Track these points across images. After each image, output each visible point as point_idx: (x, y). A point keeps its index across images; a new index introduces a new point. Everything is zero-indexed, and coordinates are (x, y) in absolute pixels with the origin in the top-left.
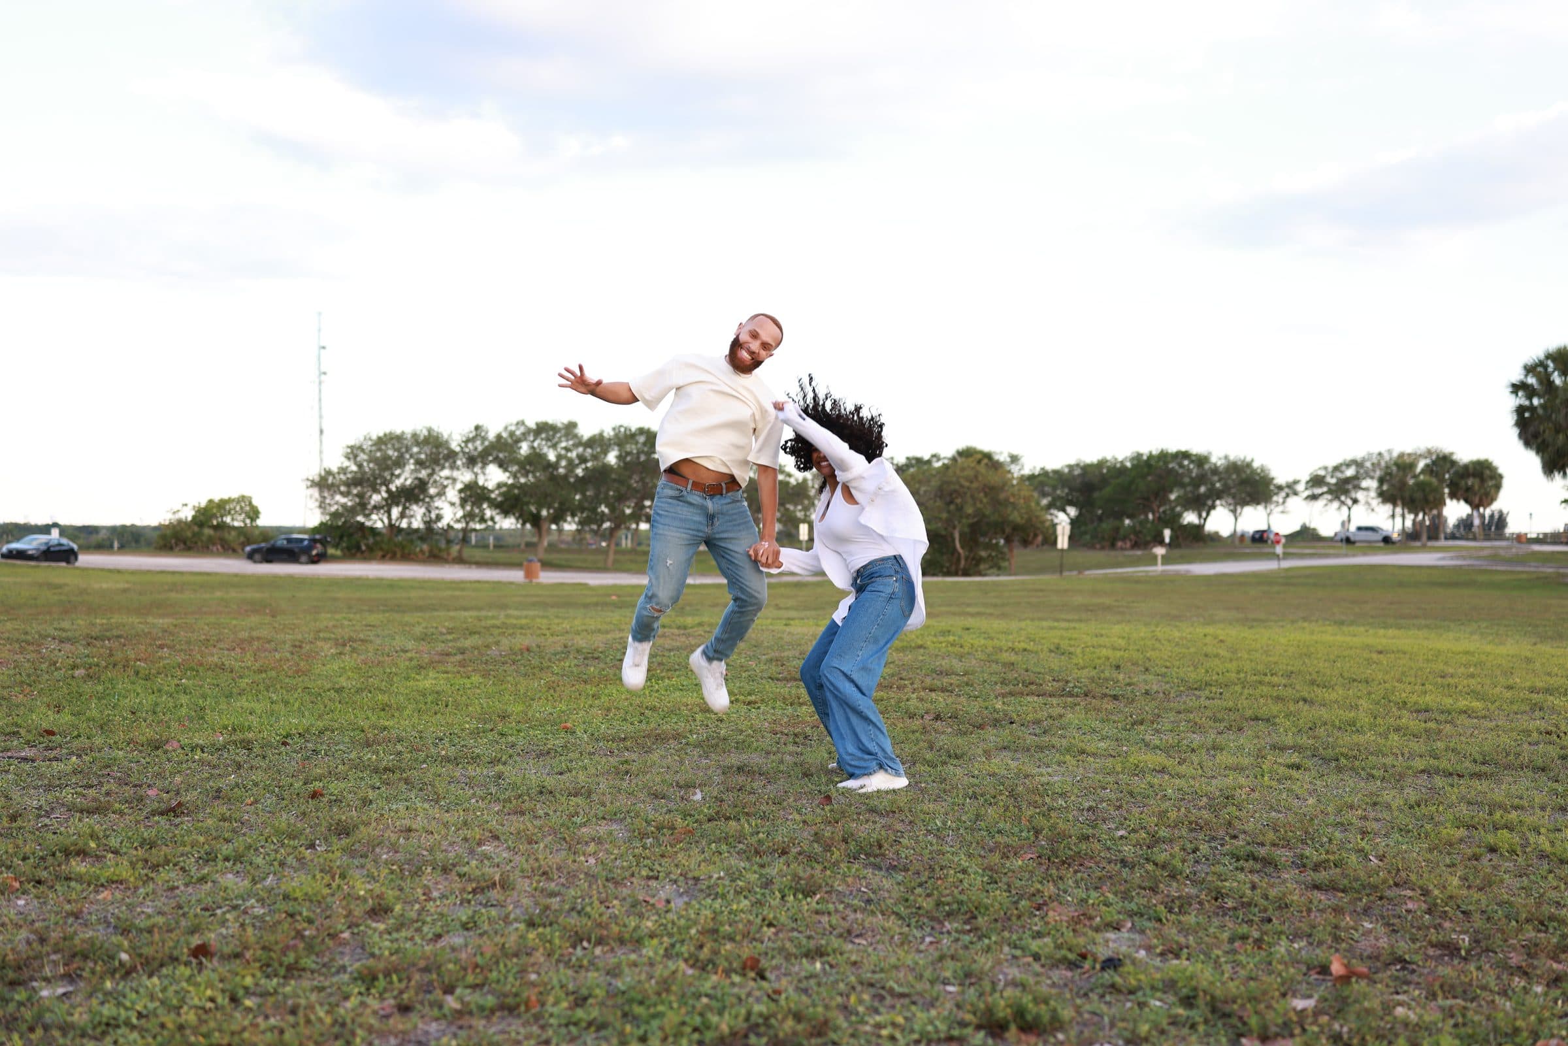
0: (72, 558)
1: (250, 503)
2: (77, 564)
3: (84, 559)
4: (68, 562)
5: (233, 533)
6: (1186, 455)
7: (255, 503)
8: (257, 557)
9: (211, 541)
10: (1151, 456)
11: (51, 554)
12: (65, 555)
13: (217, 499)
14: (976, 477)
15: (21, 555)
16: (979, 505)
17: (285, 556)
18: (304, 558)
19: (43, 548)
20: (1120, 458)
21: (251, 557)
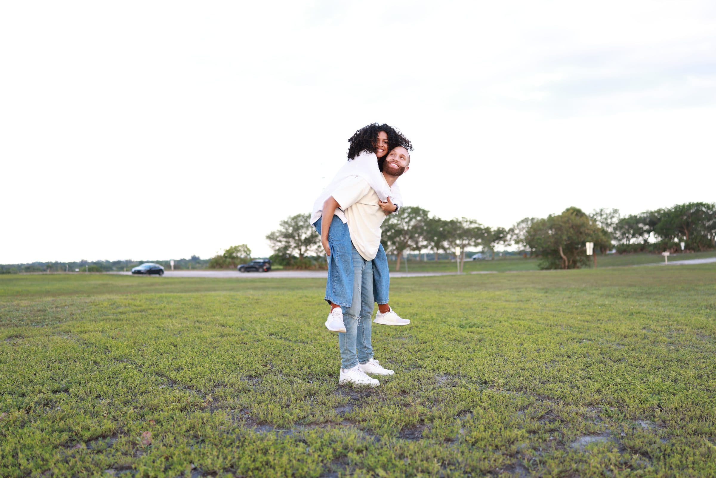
0: (161, 273)
1: (246, 247)
2: (164, 275)
3: (167, 273)
4: (160, 274)
5: (239, 260)
6: (701, 204)
7: (248, 247)
8: (243, 270)
9: (230, 264)
10: (684, 206)
11: (152, 271)
12: (158, 272)
13: (233, 246)
14: (568, 221)
15: (139, 272)
16: (569, 234)
17: (254, 269)
18: (261, 270)
19: (148, 269)
20: (669, 208)
21: (240, 270)
